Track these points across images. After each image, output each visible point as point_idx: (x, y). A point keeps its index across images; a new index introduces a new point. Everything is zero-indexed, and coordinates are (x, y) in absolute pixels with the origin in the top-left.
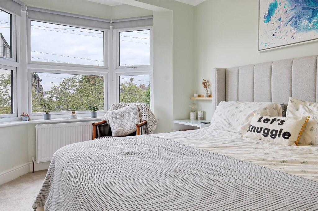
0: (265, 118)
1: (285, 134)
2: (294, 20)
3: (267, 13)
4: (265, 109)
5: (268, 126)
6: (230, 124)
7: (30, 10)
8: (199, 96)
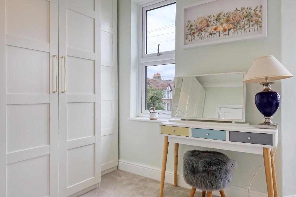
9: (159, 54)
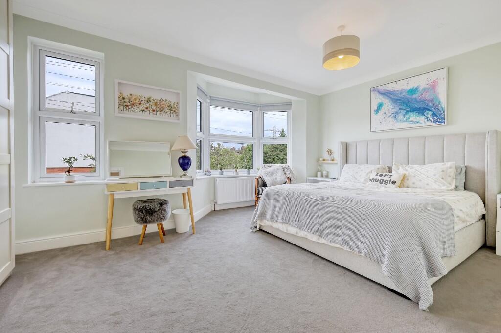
0: (379, 174)
1: (393, 182)
2: (394, 115)
3: (376, 108)
4: (378, 169)
5: (382, 178)
6: (355, 178)
7: (212, 99)
8: (324, 160)
9: (72, 112)
